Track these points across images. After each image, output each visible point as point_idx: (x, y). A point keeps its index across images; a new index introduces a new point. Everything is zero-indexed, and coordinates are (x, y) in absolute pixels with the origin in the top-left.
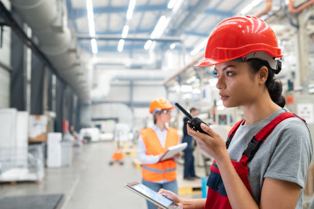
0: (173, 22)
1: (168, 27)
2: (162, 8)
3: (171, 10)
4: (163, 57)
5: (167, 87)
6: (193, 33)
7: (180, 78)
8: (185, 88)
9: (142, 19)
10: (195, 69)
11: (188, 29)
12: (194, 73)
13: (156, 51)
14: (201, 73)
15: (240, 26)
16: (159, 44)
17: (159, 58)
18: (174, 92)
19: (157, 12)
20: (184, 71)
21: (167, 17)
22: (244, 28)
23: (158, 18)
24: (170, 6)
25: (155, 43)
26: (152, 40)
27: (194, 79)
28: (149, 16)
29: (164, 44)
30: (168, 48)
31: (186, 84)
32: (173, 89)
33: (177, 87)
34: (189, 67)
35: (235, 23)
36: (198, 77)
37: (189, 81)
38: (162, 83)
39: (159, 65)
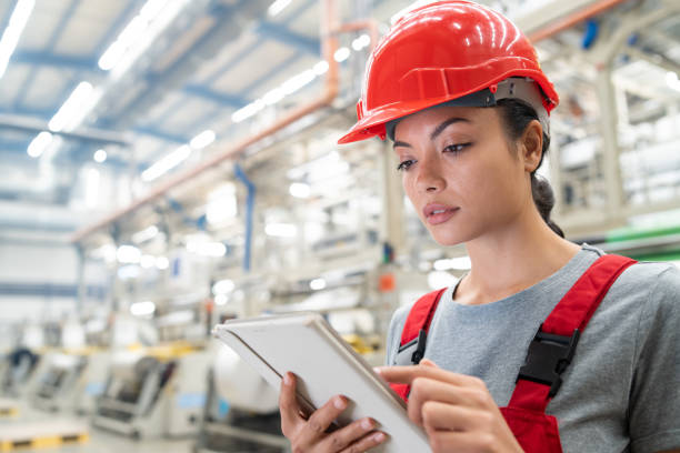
0: (109, 100)
1: (96, 110)
2: (84, 64)
3: (105, 73)
4: (75, 179)
5: (81, 248)
6: (152, 131)
7: (119, 229)
8: (126, 253)
9: (28, 83)
10: (159, 211)
11: (142, 121)
12: (154, 218)
13: (58, 161)
14: (171, 220)
15: (457, 26)
16: (69, 146)
17: (65, 178)
18: (101, 261)
19: (69, 73)
20: (131, 213)
21: (94, 85)
22: (468, 31)
23: (70, 86)
24: (103, 63)
25: (58, 142)
26: (53, 133)
27: (151, 232)
28: (48, 78)
29: (80, 147)
30: (90, 158)
31: (130, 243)
32: (96, 253)
33: (108, 250)
34: (144, 203)
35: (439, 19)
36: (164, 229)
37: (139, 237)
38: (67, 238)
39: (62, 196)
